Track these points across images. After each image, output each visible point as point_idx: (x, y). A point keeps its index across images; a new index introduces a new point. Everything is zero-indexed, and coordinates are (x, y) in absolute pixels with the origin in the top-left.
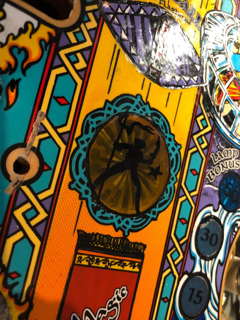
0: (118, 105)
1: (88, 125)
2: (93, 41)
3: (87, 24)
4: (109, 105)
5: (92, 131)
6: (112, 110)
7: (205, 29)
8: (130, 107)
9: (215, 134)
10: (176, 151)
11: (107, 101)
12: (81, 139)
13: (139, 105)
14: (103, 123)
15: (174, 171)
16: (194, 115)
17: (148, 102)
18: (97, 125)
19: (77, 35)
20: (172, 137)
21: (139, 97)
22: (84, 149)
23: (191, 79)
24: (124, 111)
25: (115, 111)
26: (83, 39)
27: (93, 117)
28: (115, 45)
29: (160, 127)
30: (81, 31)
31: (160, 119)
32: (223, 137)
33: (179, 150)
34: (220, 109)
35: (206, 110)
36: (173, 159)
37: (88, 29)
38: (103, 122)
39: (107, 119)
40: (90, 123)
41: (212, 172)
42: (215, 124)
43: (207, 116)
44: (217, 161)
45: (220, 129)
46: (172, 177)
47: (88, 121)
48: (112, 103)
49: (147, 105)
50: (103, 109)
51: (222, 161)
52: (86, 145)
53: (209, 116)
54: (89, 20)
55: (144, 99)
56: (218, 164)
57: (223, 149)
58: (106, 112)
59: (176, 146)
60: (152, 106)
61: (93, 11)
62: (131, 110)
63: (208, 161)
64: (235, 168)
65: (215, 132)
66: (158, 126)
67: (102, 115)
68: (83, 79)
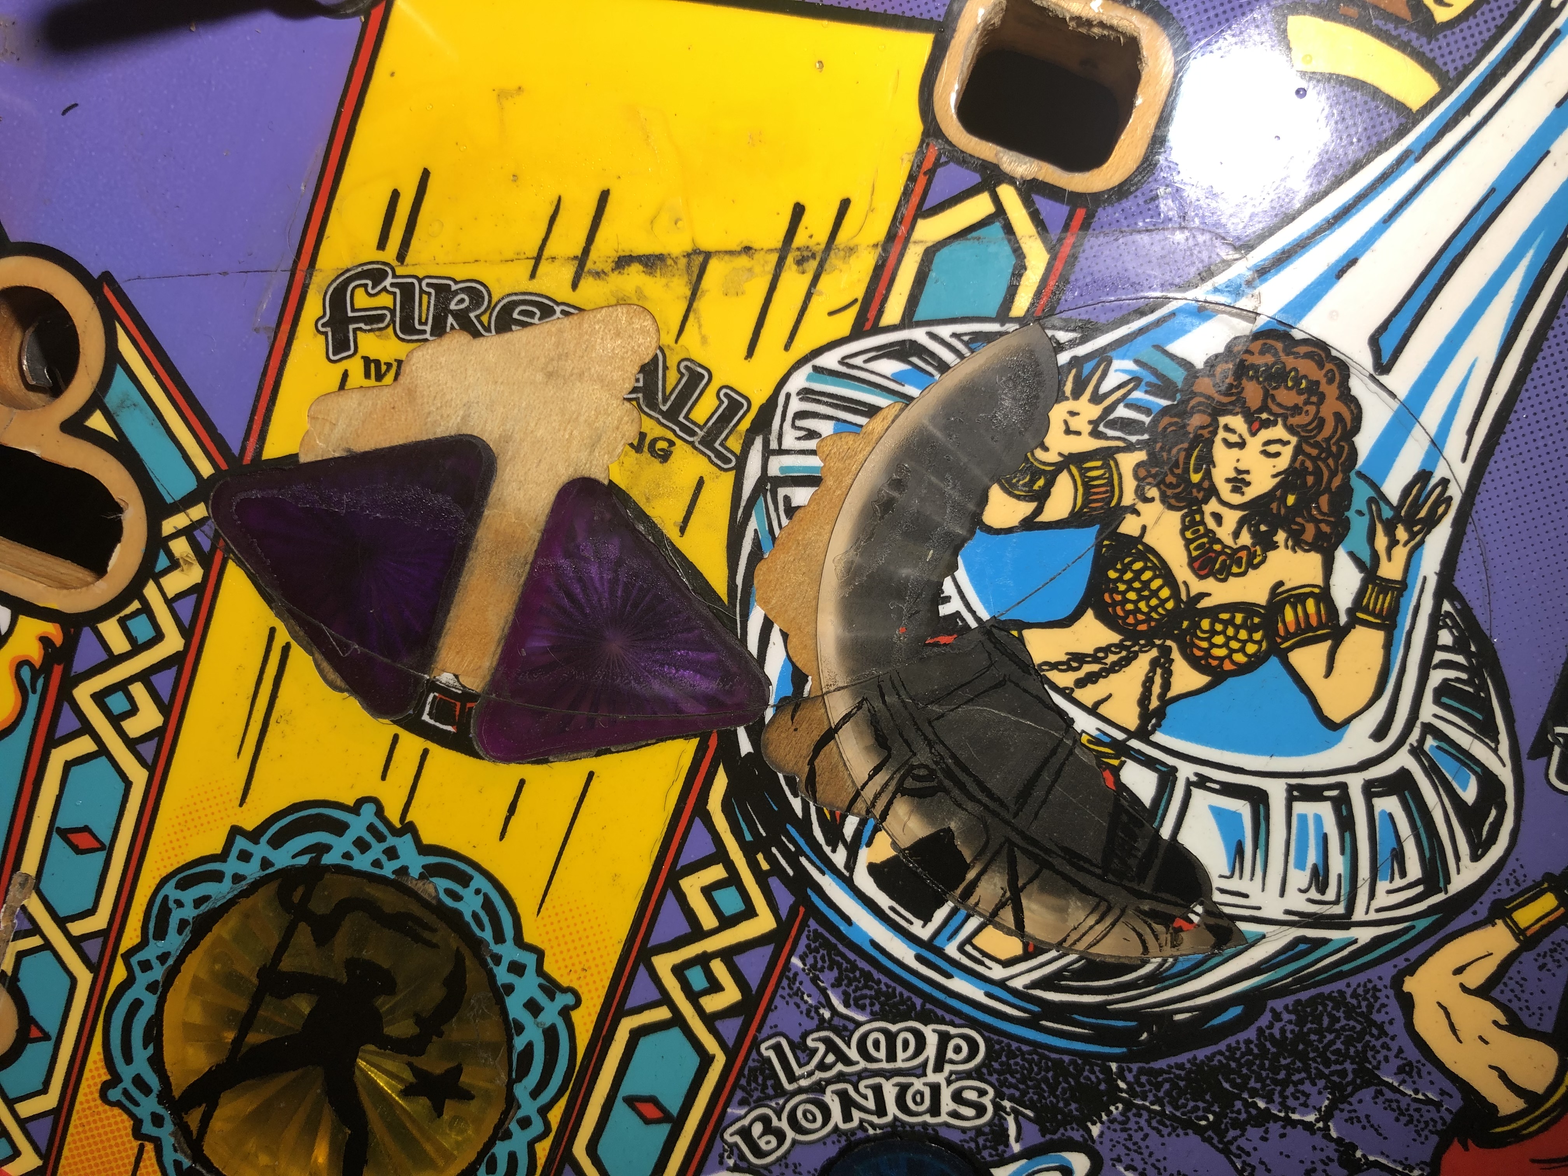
0: (277, 842)
1: (165, 912)
2: (186, 632)
3: (165, 581)
4: (241, 843)
5: (180, 931)
6: (256, 862)
8: (327, 848)
10: (550, 1015)
11: (235, 831)
12: (141, 956)
13: (369, 837)
14: (219, 903)
15: (535, 1094)
16: (666, 868)
17: (411, 824)
18: (196, 912)
19: (130, 624)
20: (529, 960)
21: (368, 810)
22: (152, 988)
24: (304, 860)
25: (266, 863)
26: (150, 633)
27: (183, 885)
28: (272, 631)
29: (468, 917)
30: (146, 609)
31: (466, 885)
33: (565, 1013)
34: (848, 831)
35: (748, 837)
36: (530, 1046)
37: (170, 595)
38: (217, 900)
39: (236, 892)
40: (171, 904)
43: (753, 865)
44: (811, 1074)
46: (520, 1114)
47: (166, 897)
48: (254, 836)
49: (408, 837)
50: (223, 856)
52: (158, 973)
54: (174, 564)
56: (819, 1087)
57: (859, 1024)
58: (232, 866)
59: (552, 998)
61: (187, 532)
64: (944, 1118)
65: (804, 941)
67: (217, 877)
68: (151, 768)
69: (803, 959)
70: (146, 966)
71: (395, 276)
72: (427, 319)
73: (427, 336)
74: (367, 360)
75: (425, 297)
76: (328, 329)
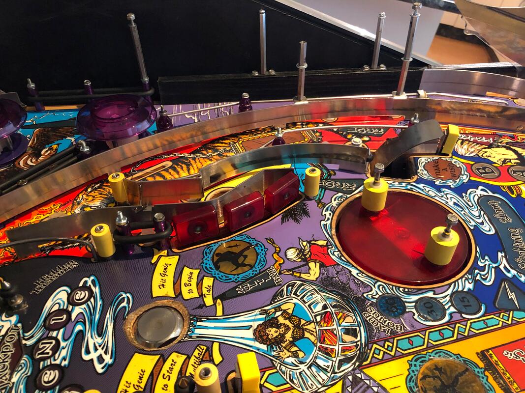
7: (319, 389)
9: (373, 339)
32: (368, 331)
41: (397, 329)
42: (368, 343)
45: (366, 337)
51: (383, 324)
53: (369, 351)
63: (394, 336)
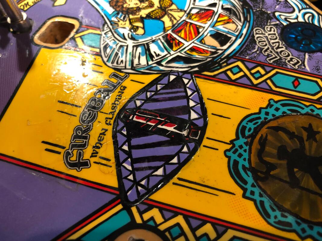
0: (246, 183)
2: (176, 215)
4: (248, 194)
5: (286, 217)
6: (253, 189)
7: (126, 68)
8: (243, 166)
9: (244, 57)
10: (278, 105)
11: (244, 196)
12: (300, 232)
13: (237, 153)
14: (272, 202)
15: (303, 109)
16: (229, 82)
17: (230, 141)
18: (277, 211)
19: (174, 236)
20: (263, 111)
21: (228, 154)
22: (311, 228)
23: (188, 86)
24: (249, 173)
25: (253, 186)
27: (269, 216)
28: (174, 184)
29: (255, 126)
30: (169, 229)
31: (246, 127)
32: (244, 47)
34: (213, 50)
35: (219, 67)
36: (288, 110)
38: (270, 203)
39: (266, 196)
40: (277, 220)
41: (289, 61)
42: (232, 57)
43: (225, 66)
44: (274, 54)
45: (237, 50)
46: (310, 112)
47: (275, 222)
48: (245, 190)
49: (235, 142)
50: (255, 201)
52: (305, 226)
53: (225, 64)
54: (152, 219)
55: (228, 147)
56: (277, 53)
57: (259, 47)
58: (257, 197)
59: (273, 105)
60: (234, 137)
61: (141, 213)
62: (247, 165)
63: (278, 66)
64: (276, 32)
65: (242, 57)
66: (255, 128)
67: (262, 203)
68: (227, 228)
69: (246, 57)
70: (304, 231)
71: (69, 149)
72: (82, 141)
73: (87, 140)
74: (92, 156)
75: (76, 141)
76: (81, 168)
